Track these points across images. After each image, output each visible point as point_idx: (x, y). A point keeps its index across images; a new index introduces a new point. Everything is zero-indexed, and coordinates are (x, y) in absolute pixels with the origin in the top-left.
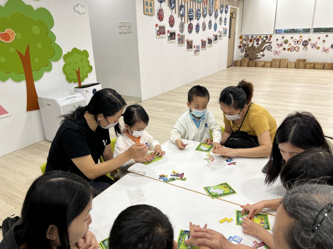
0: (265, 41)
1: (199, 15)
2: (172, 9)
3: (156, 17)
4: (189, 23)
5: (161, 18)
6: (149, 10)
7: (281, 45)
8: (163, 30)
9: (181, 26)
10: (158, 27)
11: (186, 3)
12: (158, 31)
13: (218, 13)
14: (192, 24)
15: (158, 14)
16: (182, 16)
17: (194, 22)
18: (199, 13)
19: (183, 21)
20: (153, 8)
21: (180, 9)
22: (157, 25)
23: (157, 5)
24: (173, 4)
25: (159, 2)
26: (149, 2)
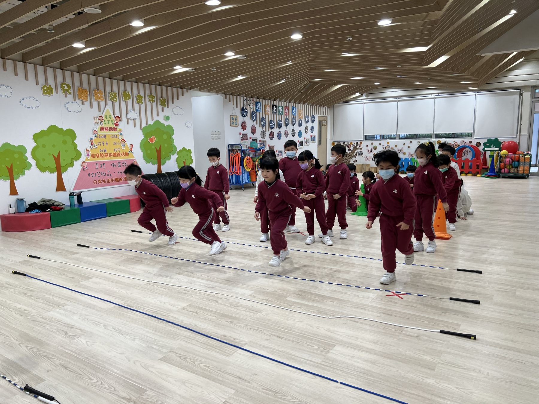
0: (356, 147)
1: (280, 125)
2: (254, 121)
3: (240, 127)
4: (270, 131)
5: (244, 127)
6: (234, 123)
7: (371, 151)
8: (246, 137)
9: (263, 134)
10: (242, 134)
11: (267, 116)
12: (241, 138)
13: (302, 122)
14: (273, 132)
15: (242, 125)
16: (263, 126)
17: (276, 131)
18: (280, 123)
19: (264, 130)
20: (237, 121)
21: (261, 121)
22: (240, 134)
23: (241, 119)
24: (254, 117)
25: (243, 117)
26: (234, 117)
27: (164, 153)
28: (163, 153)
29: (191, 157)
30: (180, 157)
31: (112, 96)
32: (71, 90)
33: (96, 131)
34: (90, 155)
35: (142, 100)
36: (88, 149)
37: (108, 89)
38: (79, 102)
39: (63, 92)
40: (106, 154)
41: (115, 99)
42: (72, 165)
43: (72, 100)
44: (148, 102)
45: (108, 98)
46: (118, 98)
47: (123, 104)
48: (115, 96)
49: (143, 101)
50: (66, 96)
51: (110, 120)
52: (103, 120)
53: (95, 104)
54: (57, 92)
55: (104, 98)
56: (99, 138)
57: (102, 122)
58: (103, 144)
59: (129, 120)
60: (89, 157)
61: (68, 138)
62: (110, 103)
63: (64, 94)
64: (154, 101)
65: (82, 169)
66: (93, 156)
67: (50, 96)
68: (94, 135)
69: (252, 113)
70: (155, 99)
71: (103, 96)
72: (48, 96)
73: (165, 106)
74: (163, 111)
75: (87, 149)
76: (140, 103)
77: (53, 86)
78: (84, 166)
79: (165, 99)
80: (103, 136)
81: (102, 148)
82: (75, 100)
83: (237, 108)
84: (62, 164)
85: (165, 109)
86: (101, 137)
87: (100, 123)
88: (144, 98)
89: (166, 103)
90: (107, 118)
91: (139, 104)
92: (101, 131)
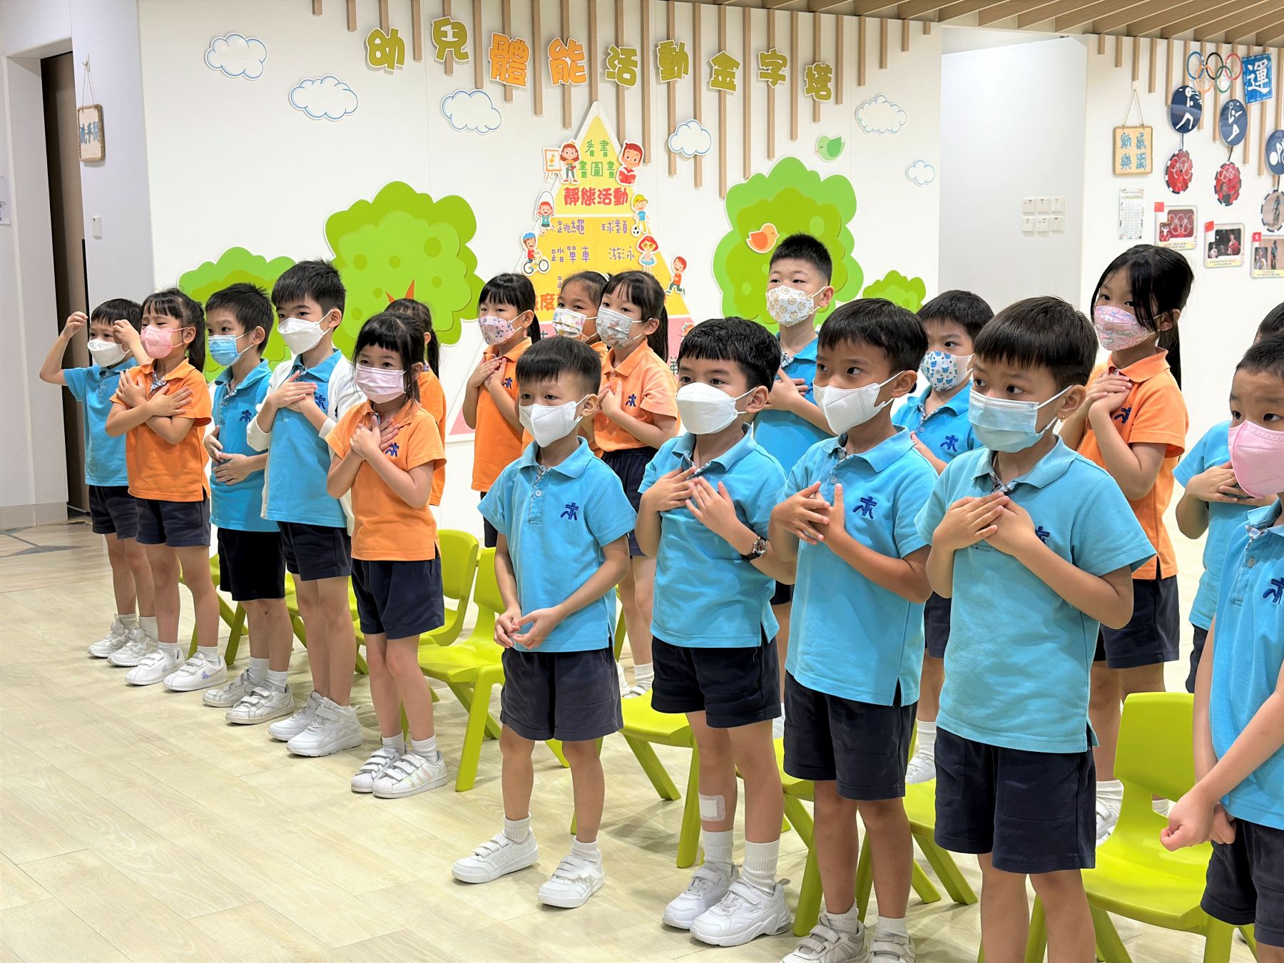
2: (1231, 145)
3: (1159, 177)
5: (1177, 178)
6: (1134, 161)
8: (1186, 221)
9: (1273, 205)
10: (1166, 210)
12: (1163, 225)
15: (1168, 171)
16: (1277, 170)
20: (1148, 152)
21: (1270, 147)
23: (1166, 141)
24: (1235, 127)
25: (1177, 130)
26: (1134, 135)
31: (616, 62)
32: (468, 48)
33: (544, 204)
35: (733, 75)
37: (604, 33)
38: (492, 89)
39: (440, 56)
41: (627, 76)
42: (454, 335)
43: (469, 86)
44: (758, 81)
45: (600, 70)
46: (638, 70)
47: (657, 91)
48: (627, 65)
49: (738, 81)
50: (448, 70)
51: (605, 161)
53: (551, 95)
54: (417, 56)
55: (586, 72)
56: (559, 231)
57: (573, 168)
58: (573, 255)
59: (678, 159)
61: (446, 233)
62: (606, 90)
63: (442, 63)
64: (783, 78)
67: (392, 73)
68: (540, 222)
69: (1225, 109)
70: (785, 71)
71: (584, 63)
72: (385, 72)
73: (827, 97)
74: (815, 118)
76: (722, 84)
77: (405, 35)
79: (828, 69)
80: (573, 223)
82: (478, 85)
83: (1150, 90)
85: (827, 106)
86: (567, 227)
87: (564, 173)
88: (741, 67)
89: (831, 85)
90: (592, 154)
91: (719, 91)
92: (566, 203)
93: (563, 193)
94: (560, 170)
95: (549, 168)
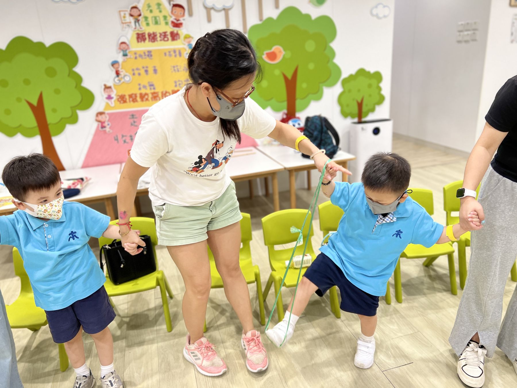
27: (304, 85)
28: (301, 86)
29: (380, 89)
30: (350, 91)
33: (123, 43)
34: (115, 98)
36: (108, 85)
40: (154, 93)
42: (74, 119)
51: (161, 16)
52: (140, 15)
56: (136, 58)
57: (138, 21)
58: (146, 71)
59: (213, 12)
60: (112, 103)
61: (58, 64)
65: (98, 127)
66: (122, 99)
68: (121, 54)
75: (105, 85)
78: (103, 120)
80: (144, 53)
81: (145, 80)
84: (51, 118)
86: (141, 56)
87: (133, 24)
90: (151, 11)
92: (138, 42)
93: (135, 36)
94: (130, 23)
95: (124, 22)
